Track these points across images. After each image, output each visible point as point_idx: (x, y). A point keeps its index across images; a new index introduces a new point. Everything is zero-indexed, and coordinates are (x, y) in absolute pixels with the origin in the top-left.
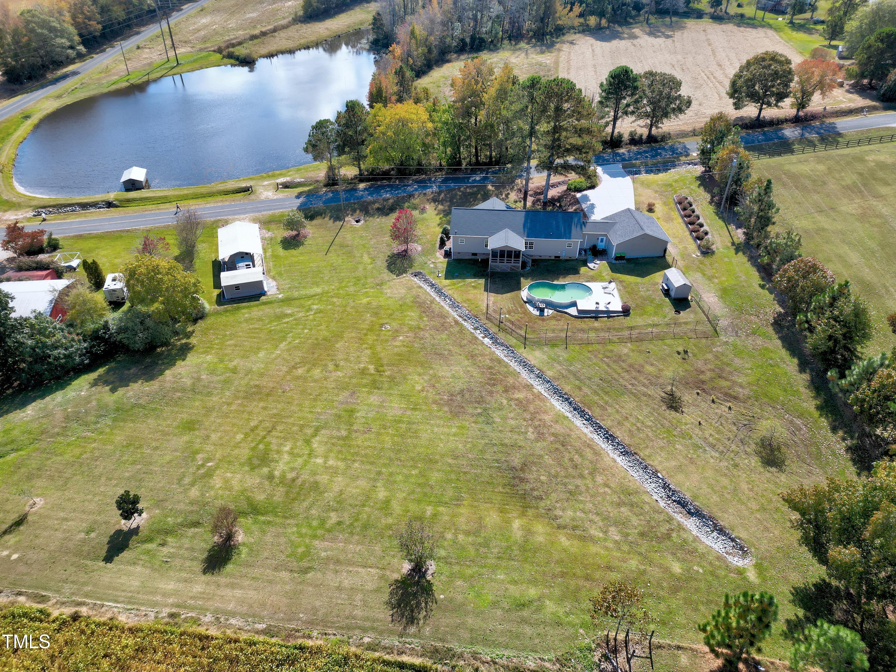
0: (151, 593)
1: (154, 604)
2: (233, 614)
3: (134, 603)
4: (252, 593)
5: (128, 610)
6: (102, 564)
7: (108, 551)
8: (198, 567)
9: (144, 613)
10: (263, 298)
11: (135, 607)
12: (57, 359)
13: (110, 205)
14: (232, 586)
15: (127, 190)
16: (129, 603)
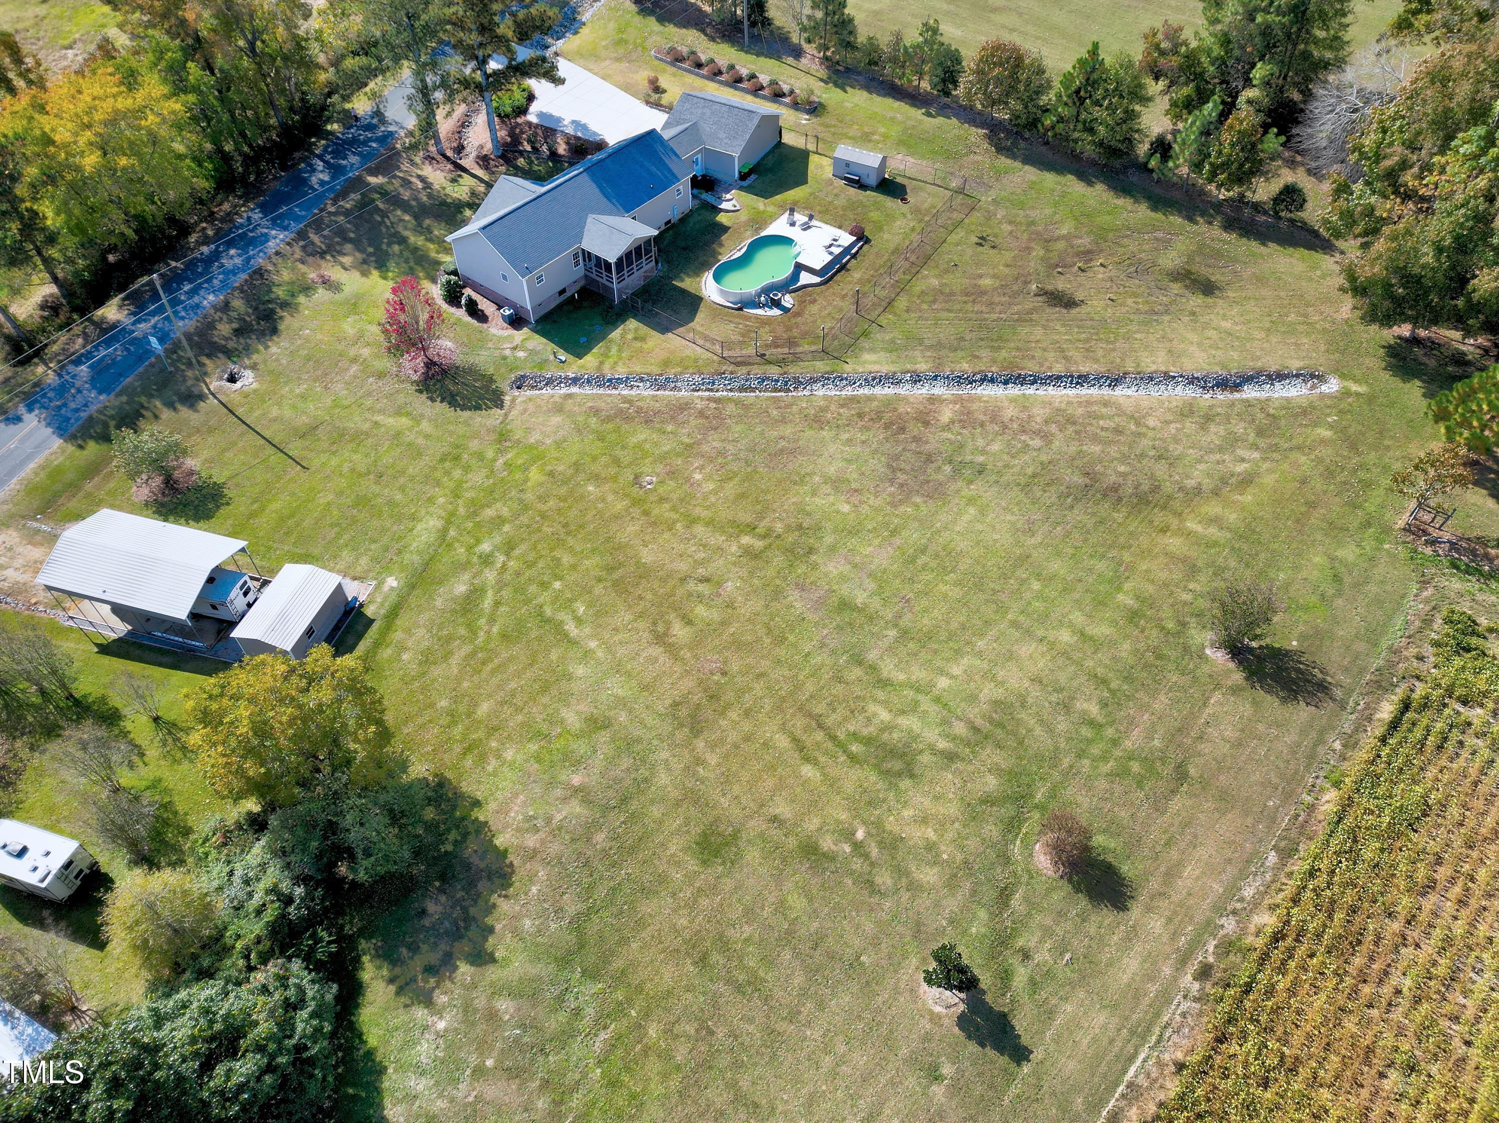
0: (1137, 998)
1: (1165, 998)
2: (1233, 890)
3: (1148, 1030)
4: (1202, 853)
5: (1158, 1042)
6: (1026, 1069)
7: (1001, 1050)
8: (1107, 916)
9: (1178, 1018)
11: (1157, 1031)
14: (1171, 875)
16: (1144, 1038)
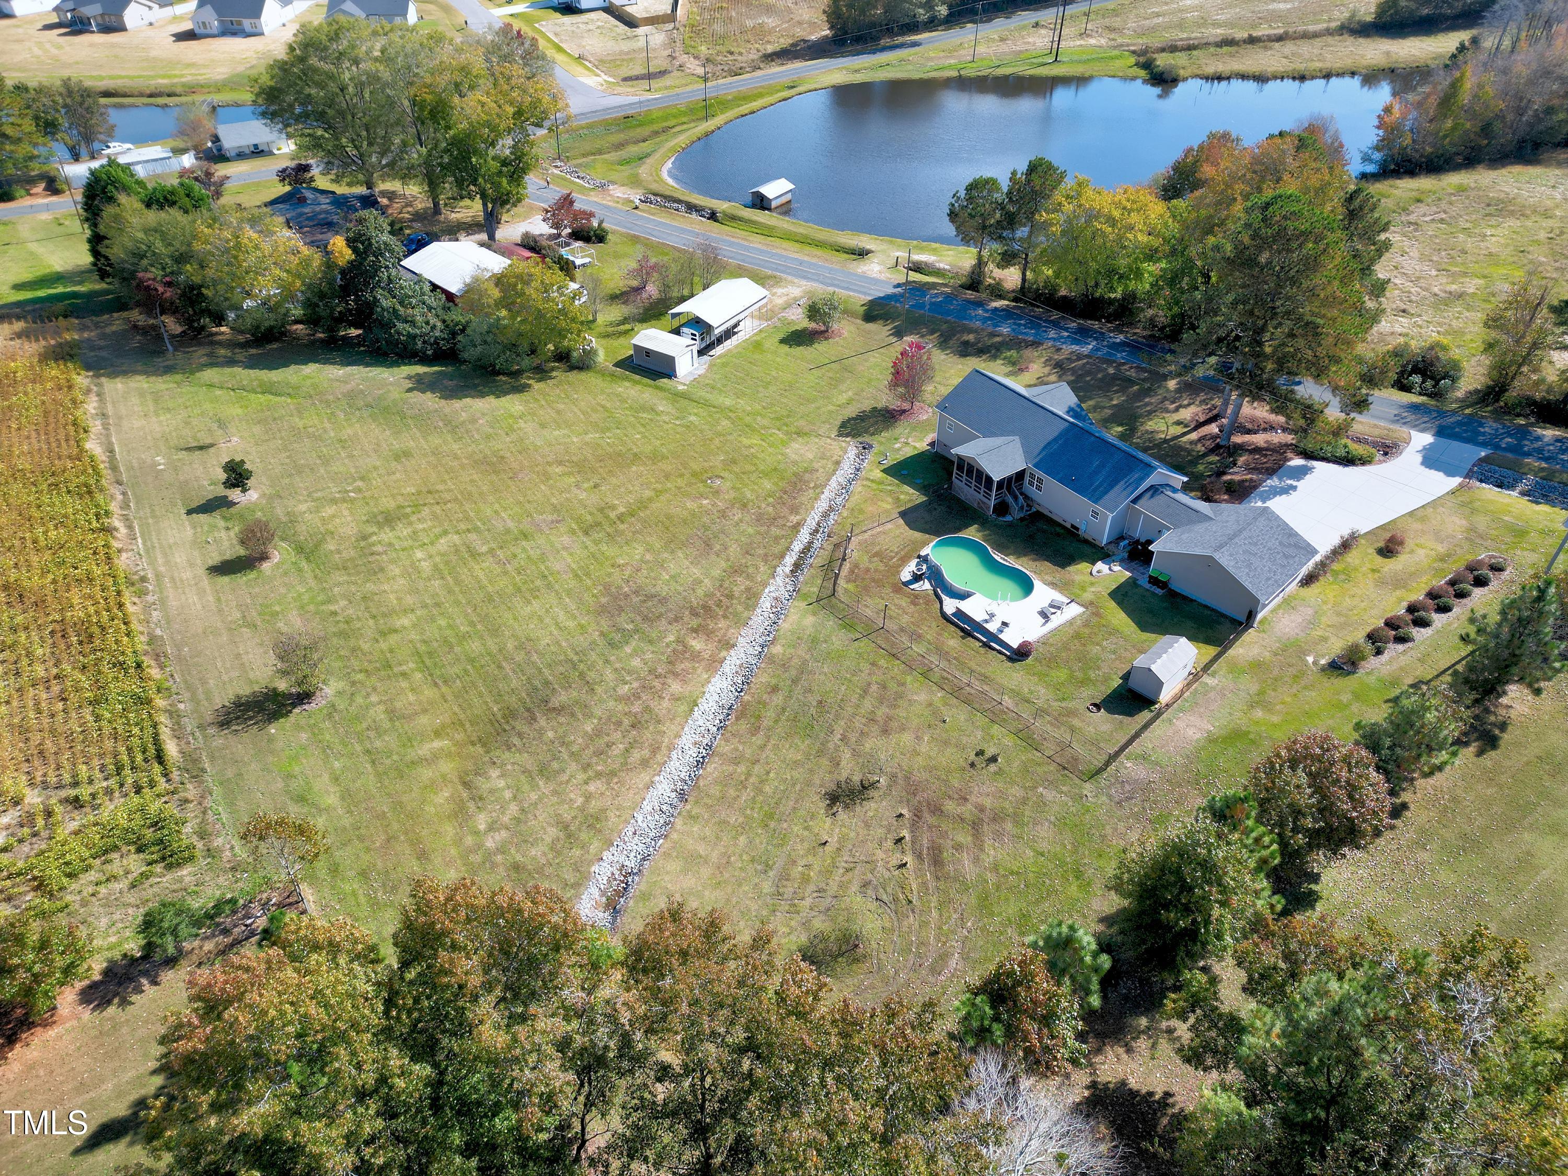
0: (165, 555)
6: (183, 510)
8: (213, 561)
10: (665, 380)
12: (399, 333)
13: (713, 216)
15: (754, 206)
